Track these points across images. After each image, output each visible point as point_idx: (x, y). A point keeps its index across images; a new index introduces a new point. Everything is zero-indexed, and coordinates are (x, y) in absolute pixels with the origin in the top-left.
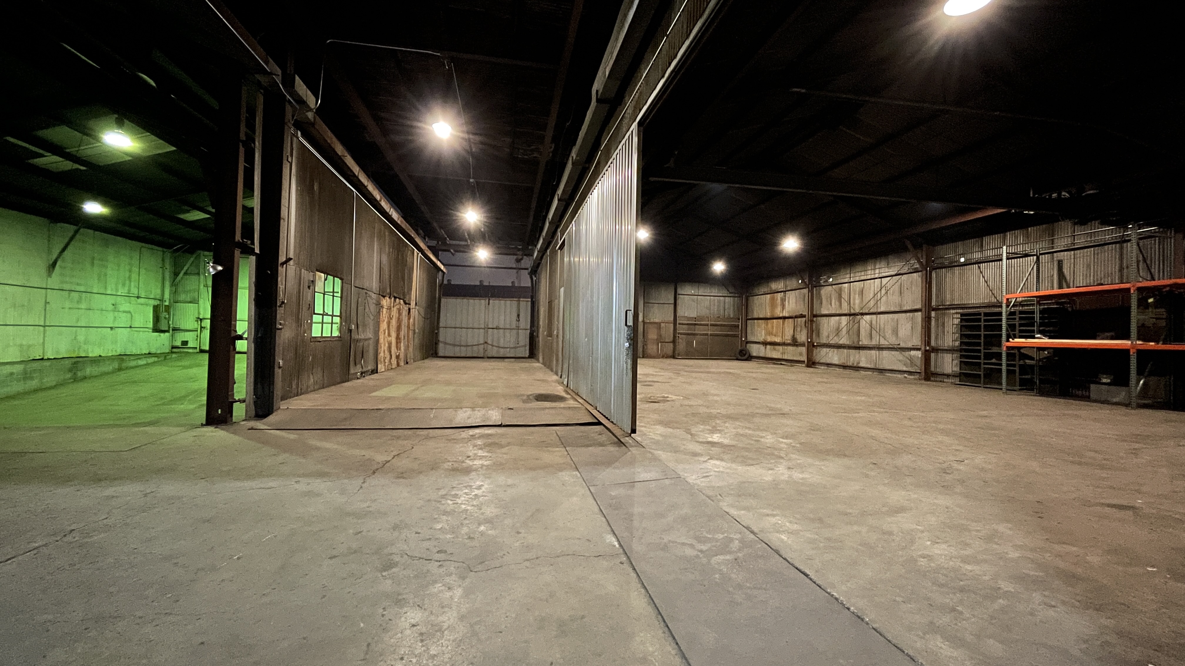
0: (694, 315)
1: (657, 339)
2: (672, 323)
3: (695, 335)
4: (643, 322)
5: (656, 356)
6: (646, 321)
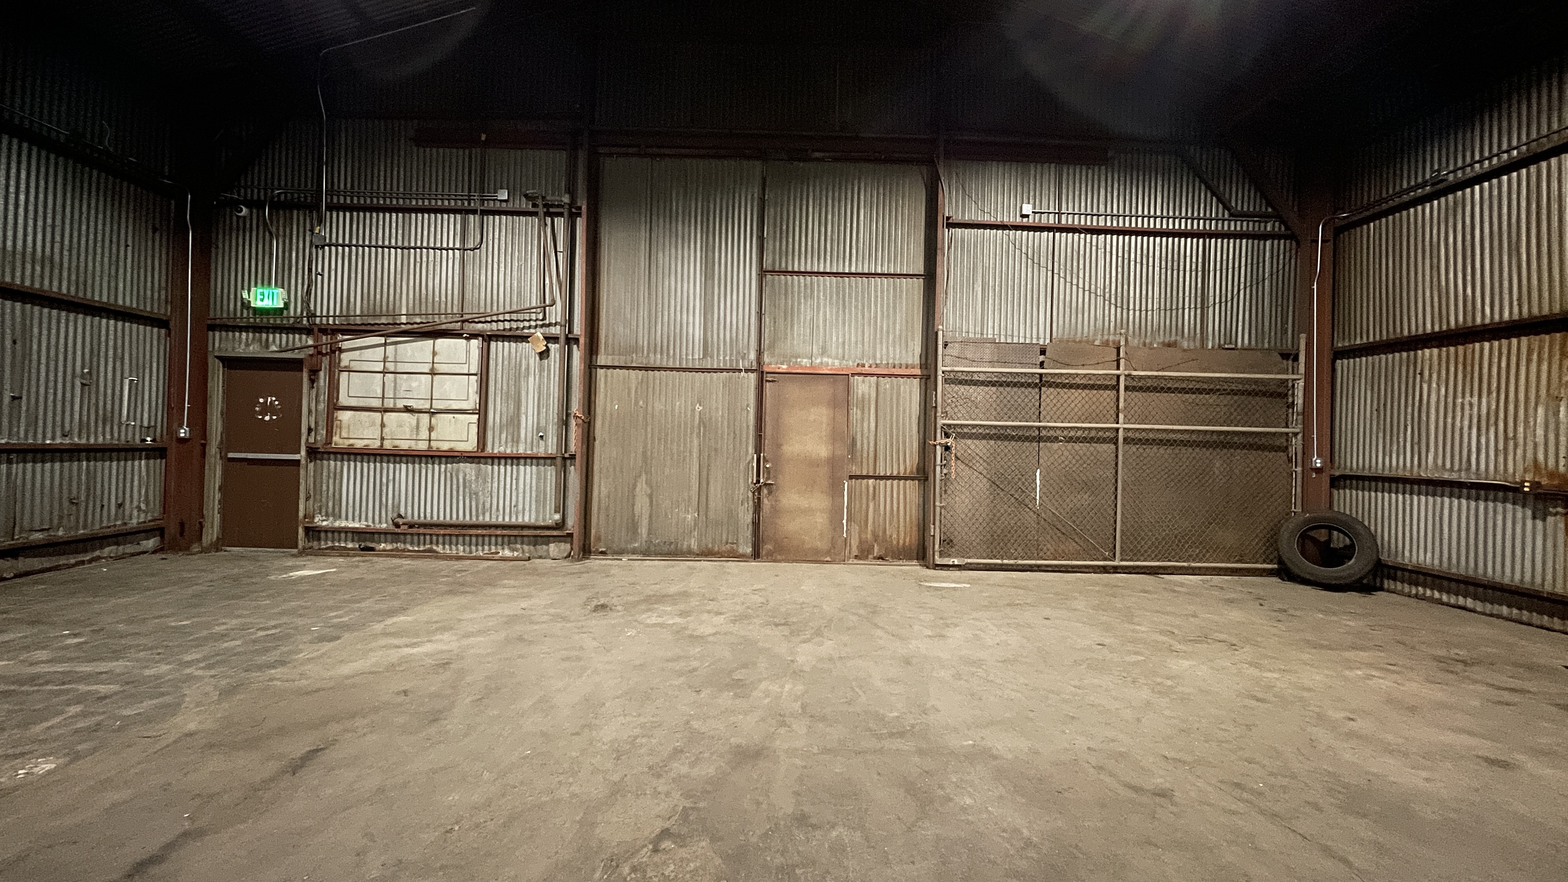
1: (833, 463)
2: (914, 376)
3: (1040, 439)
4: (752, 371)
5: (828, 553)
6: (772, 368)
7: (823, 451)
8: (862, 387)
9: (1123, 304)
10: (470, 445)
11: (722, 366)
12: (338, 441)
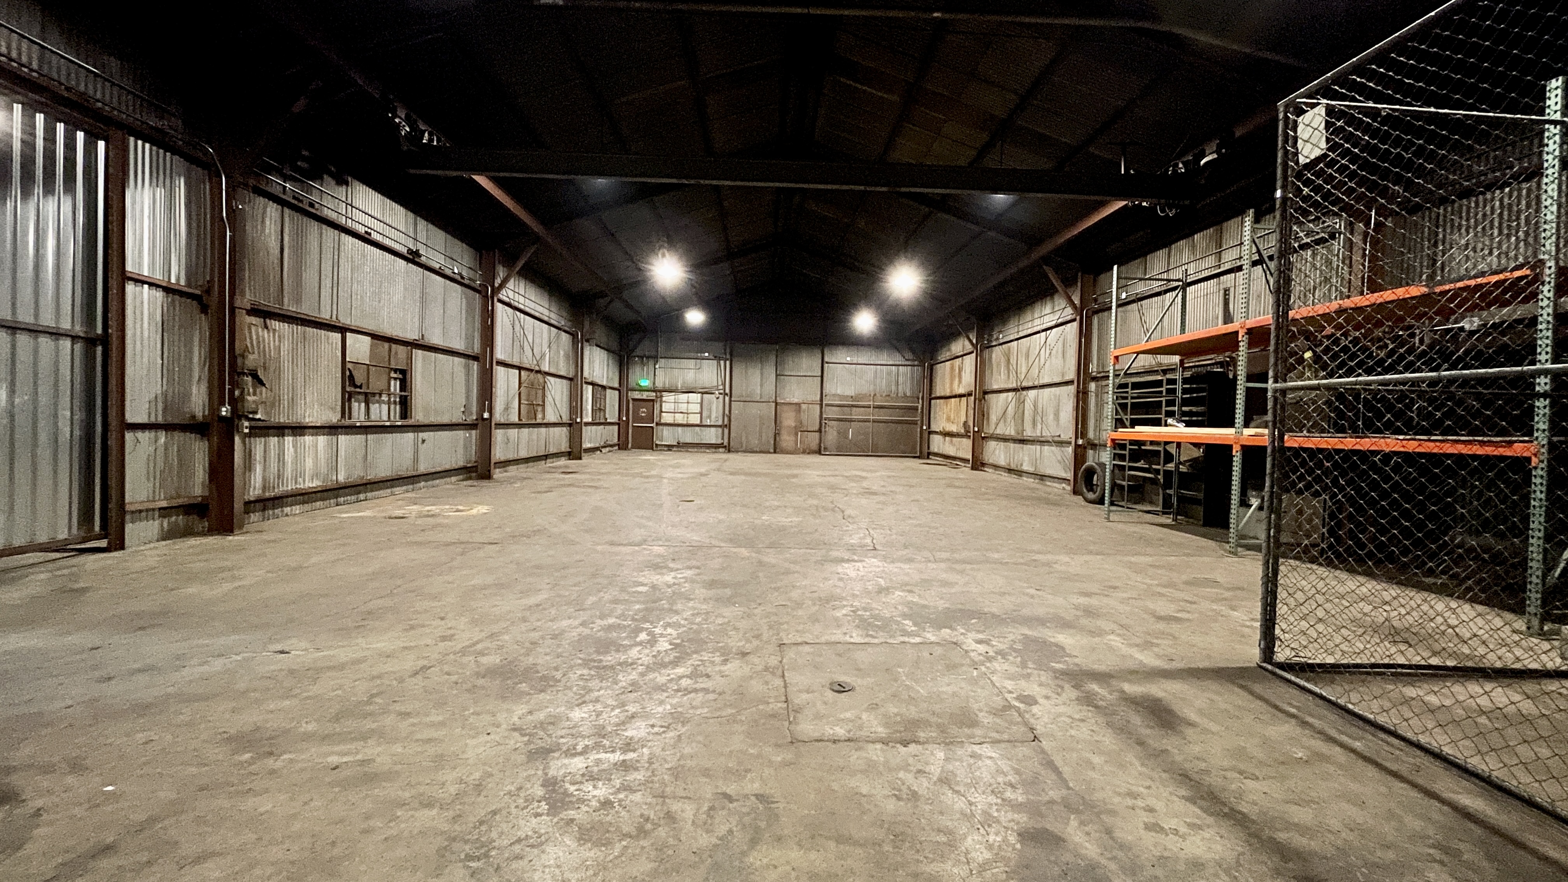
1: (795, 427)
2: (818, 404)
3: (851, 421)
4: (774, 402)
5: (794, 452)
6: (779, 401)
7: (793, 424)
8: (804, 406)
9: (875, 385)
10: (698, 422)
11: (765, 401)
12: (663, 421)
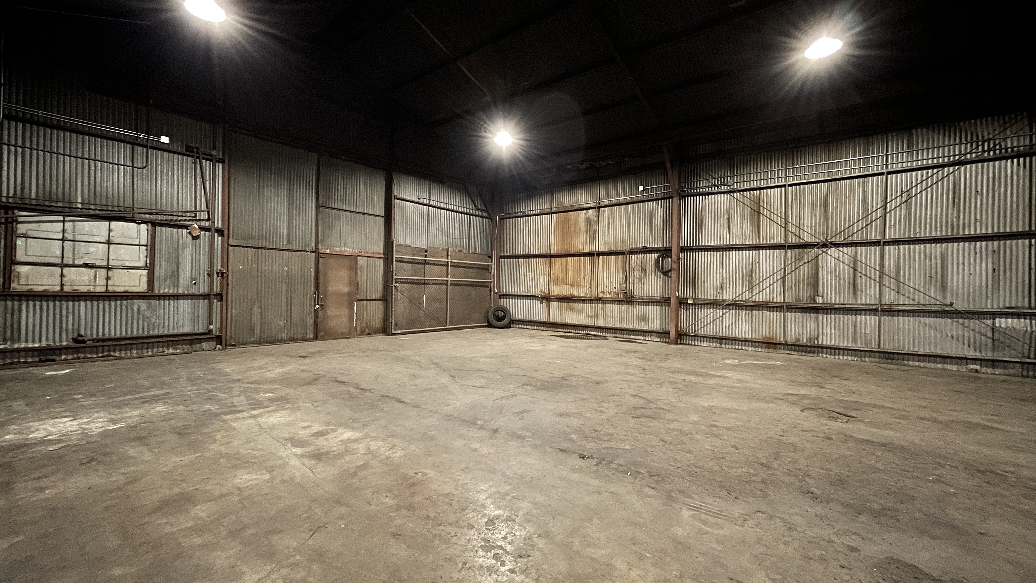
0: (421, 243)
1: (350, 294)
2: (381, 258)
3: (425, 284)
4: (313, 252)
5: (348, 334)
6: (323, 251)
7: (346, 289)
8: (362, 262)
9: (448, 236)
10: (141, 288)
11: (297, 248)
12: (17, 287)
